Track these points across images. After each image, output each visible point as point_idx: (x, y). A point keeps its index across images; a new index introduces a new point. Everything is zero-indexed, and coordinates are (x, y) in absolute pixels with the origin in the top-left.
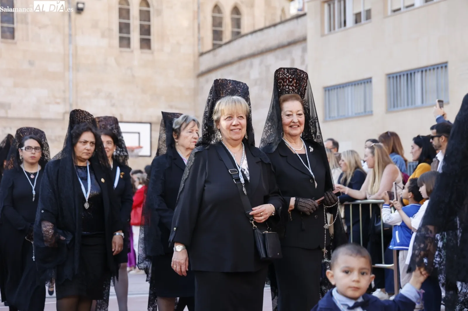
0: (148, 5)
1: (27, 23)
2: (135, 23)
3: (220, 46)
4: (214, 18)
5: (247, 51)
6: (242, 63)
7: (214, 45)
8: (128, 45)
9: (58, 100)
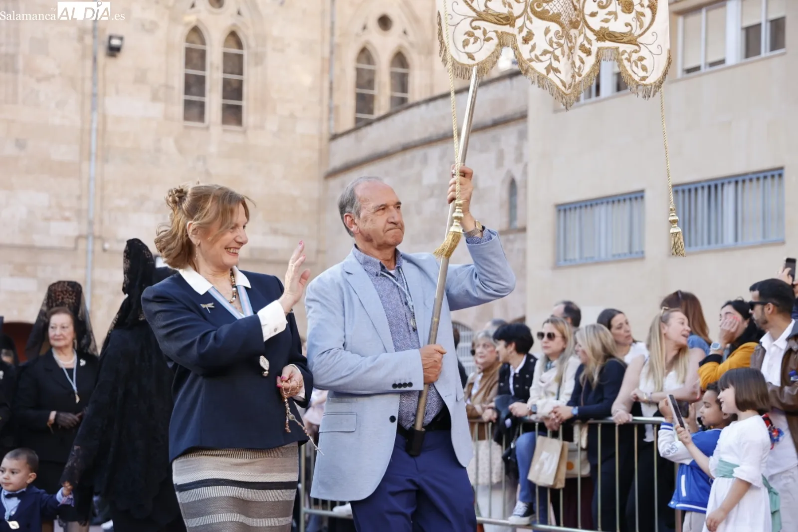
0: (240, 45)
1: (15, 72)
2: (214, 76)
3: (369, 123)
4: (359, 71)
5: (416, 136)
6: (408, 155)
7: (357, 120)
8: (201, 117)
9: (67, 214)
